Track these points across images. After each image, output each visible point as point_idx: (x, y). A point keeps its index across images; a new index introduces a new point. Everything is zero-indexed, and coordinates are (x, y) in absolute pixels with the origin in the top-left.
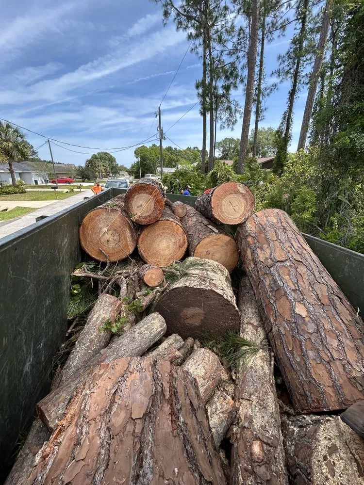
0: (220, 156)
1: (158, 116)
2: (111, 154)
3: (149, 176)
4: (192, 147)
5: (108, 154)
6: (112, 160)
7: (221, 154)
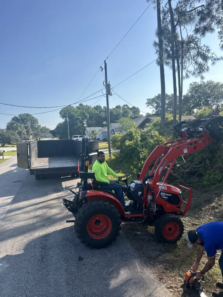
0: (154, 113)
1: (104, 70)
2: (33, 116)
3: (77, 137)
4: (122, 105)
5: (31, 115)
6: (34, 121)
7: (155, 110)
